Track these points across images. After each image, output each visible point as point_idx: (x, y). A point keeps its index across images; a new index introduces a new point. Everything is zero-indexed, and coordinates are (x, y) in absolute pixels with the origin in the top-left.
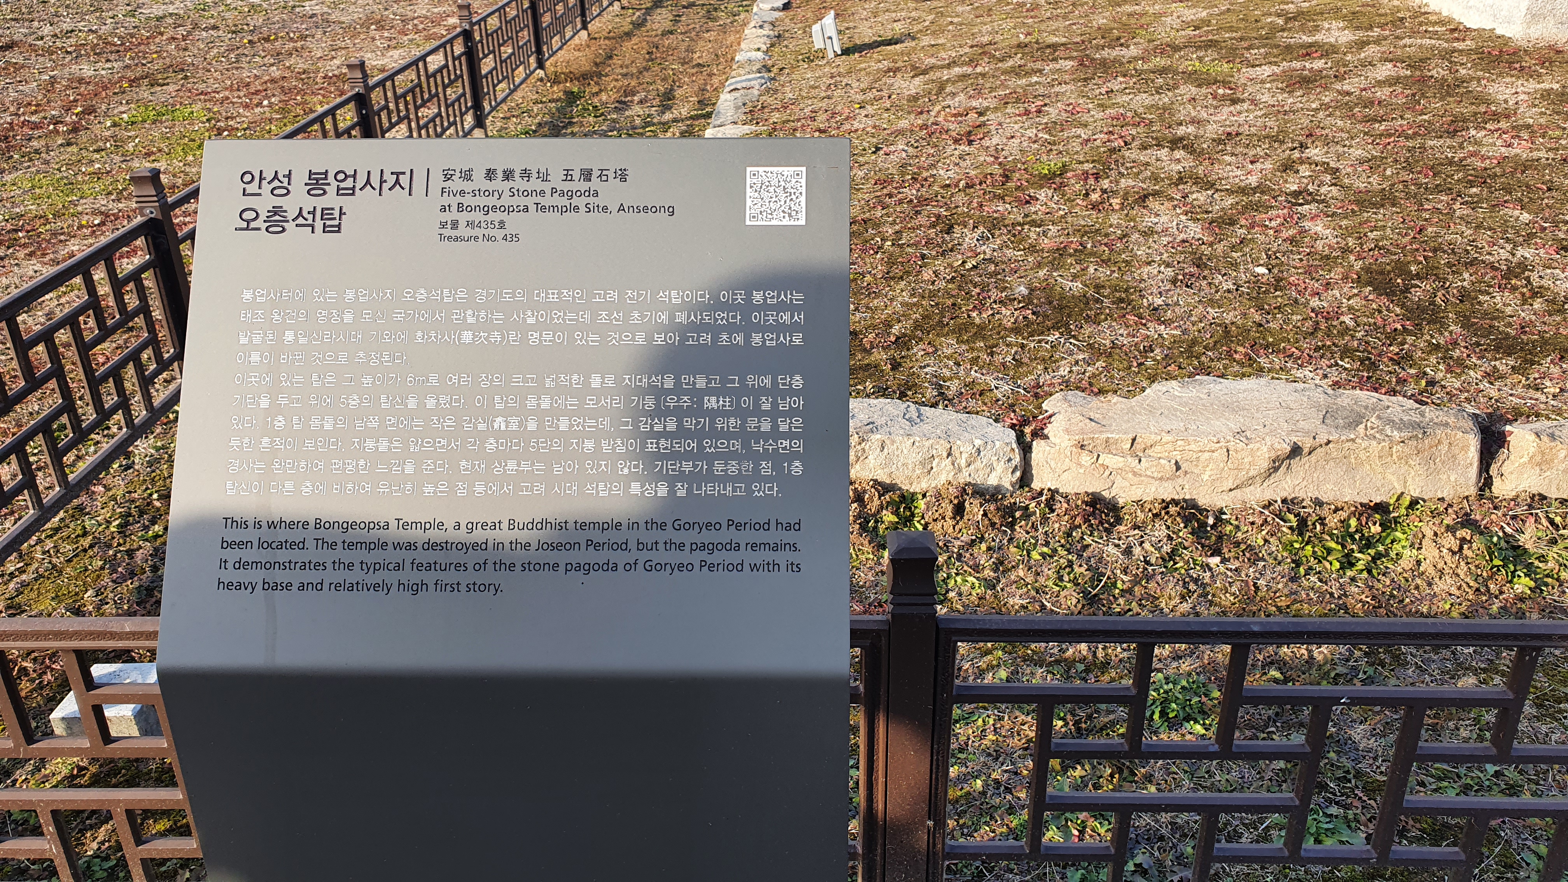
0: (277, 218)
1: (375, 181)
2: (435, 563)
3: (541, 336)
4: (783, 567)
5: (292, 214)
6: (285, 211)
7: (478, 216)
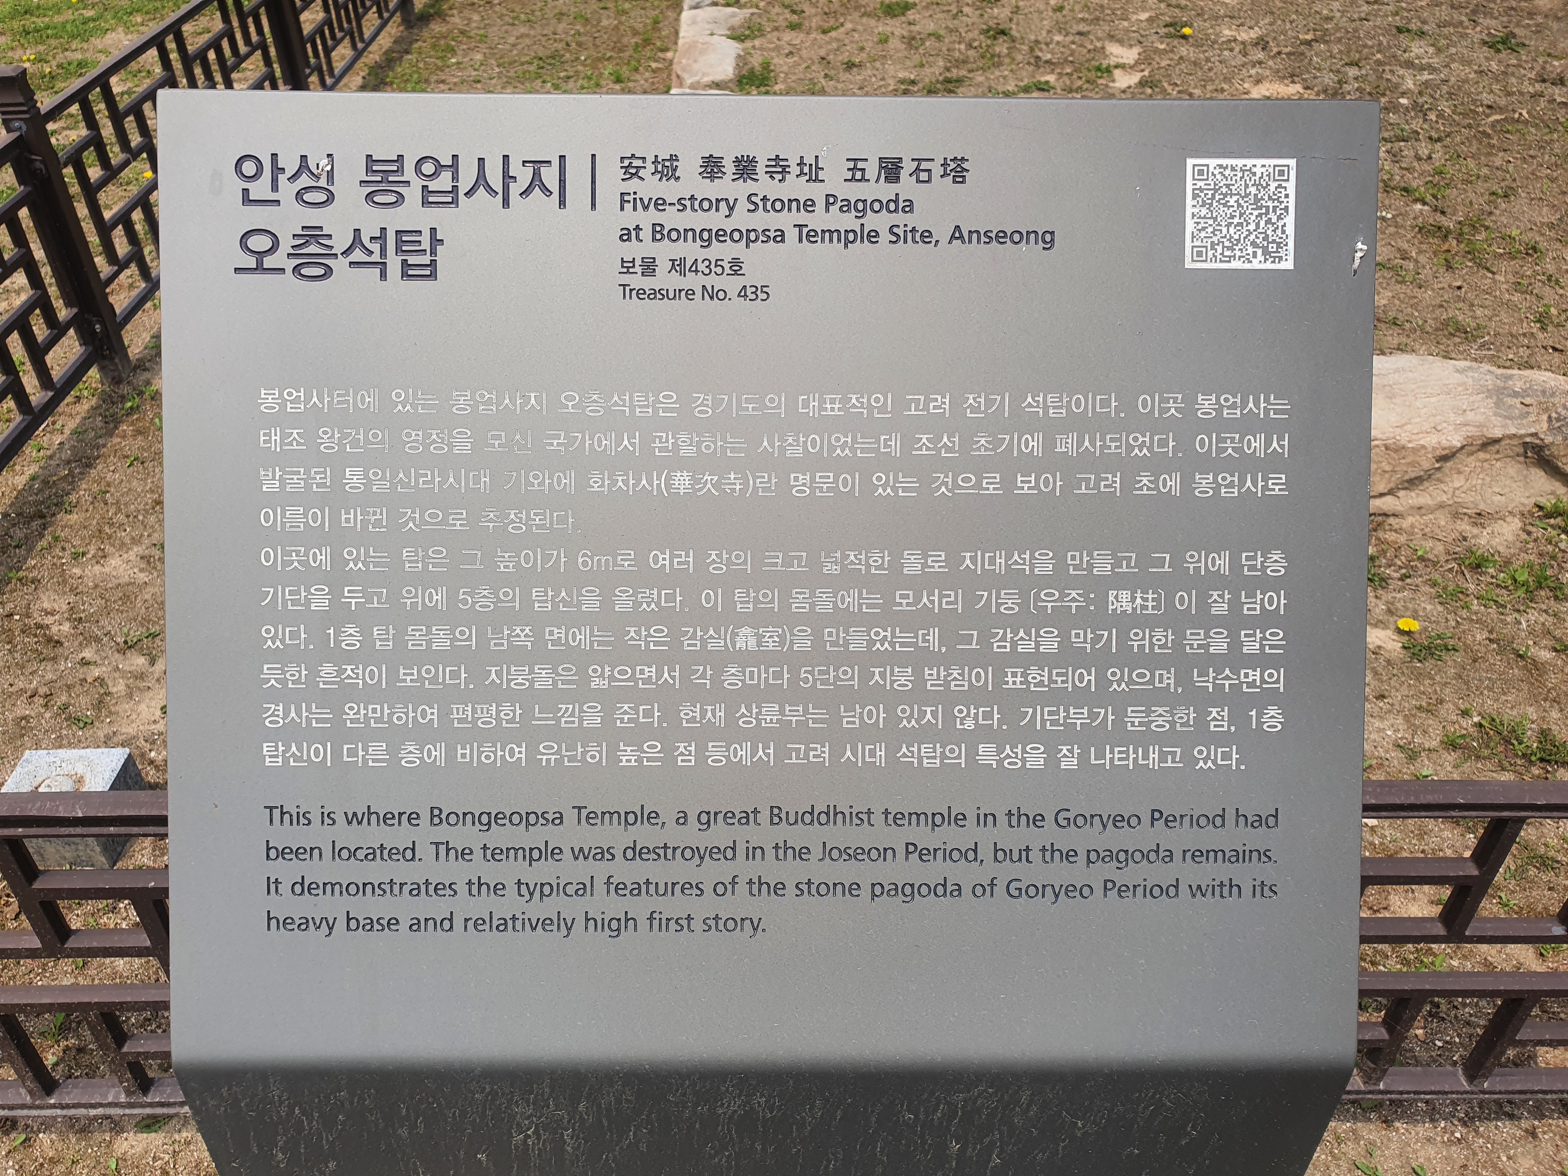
0: (313, 249)
1: (495, 178)
2: (648, 882)
3: (813, 480)
4: (1247, 891)
5: (341, 241)
6: (329, 236)
7: (690, 250)
